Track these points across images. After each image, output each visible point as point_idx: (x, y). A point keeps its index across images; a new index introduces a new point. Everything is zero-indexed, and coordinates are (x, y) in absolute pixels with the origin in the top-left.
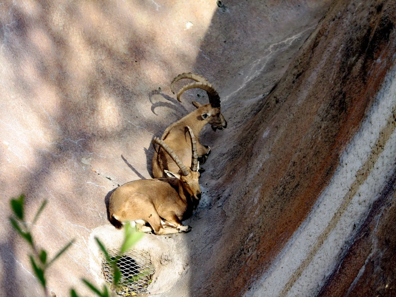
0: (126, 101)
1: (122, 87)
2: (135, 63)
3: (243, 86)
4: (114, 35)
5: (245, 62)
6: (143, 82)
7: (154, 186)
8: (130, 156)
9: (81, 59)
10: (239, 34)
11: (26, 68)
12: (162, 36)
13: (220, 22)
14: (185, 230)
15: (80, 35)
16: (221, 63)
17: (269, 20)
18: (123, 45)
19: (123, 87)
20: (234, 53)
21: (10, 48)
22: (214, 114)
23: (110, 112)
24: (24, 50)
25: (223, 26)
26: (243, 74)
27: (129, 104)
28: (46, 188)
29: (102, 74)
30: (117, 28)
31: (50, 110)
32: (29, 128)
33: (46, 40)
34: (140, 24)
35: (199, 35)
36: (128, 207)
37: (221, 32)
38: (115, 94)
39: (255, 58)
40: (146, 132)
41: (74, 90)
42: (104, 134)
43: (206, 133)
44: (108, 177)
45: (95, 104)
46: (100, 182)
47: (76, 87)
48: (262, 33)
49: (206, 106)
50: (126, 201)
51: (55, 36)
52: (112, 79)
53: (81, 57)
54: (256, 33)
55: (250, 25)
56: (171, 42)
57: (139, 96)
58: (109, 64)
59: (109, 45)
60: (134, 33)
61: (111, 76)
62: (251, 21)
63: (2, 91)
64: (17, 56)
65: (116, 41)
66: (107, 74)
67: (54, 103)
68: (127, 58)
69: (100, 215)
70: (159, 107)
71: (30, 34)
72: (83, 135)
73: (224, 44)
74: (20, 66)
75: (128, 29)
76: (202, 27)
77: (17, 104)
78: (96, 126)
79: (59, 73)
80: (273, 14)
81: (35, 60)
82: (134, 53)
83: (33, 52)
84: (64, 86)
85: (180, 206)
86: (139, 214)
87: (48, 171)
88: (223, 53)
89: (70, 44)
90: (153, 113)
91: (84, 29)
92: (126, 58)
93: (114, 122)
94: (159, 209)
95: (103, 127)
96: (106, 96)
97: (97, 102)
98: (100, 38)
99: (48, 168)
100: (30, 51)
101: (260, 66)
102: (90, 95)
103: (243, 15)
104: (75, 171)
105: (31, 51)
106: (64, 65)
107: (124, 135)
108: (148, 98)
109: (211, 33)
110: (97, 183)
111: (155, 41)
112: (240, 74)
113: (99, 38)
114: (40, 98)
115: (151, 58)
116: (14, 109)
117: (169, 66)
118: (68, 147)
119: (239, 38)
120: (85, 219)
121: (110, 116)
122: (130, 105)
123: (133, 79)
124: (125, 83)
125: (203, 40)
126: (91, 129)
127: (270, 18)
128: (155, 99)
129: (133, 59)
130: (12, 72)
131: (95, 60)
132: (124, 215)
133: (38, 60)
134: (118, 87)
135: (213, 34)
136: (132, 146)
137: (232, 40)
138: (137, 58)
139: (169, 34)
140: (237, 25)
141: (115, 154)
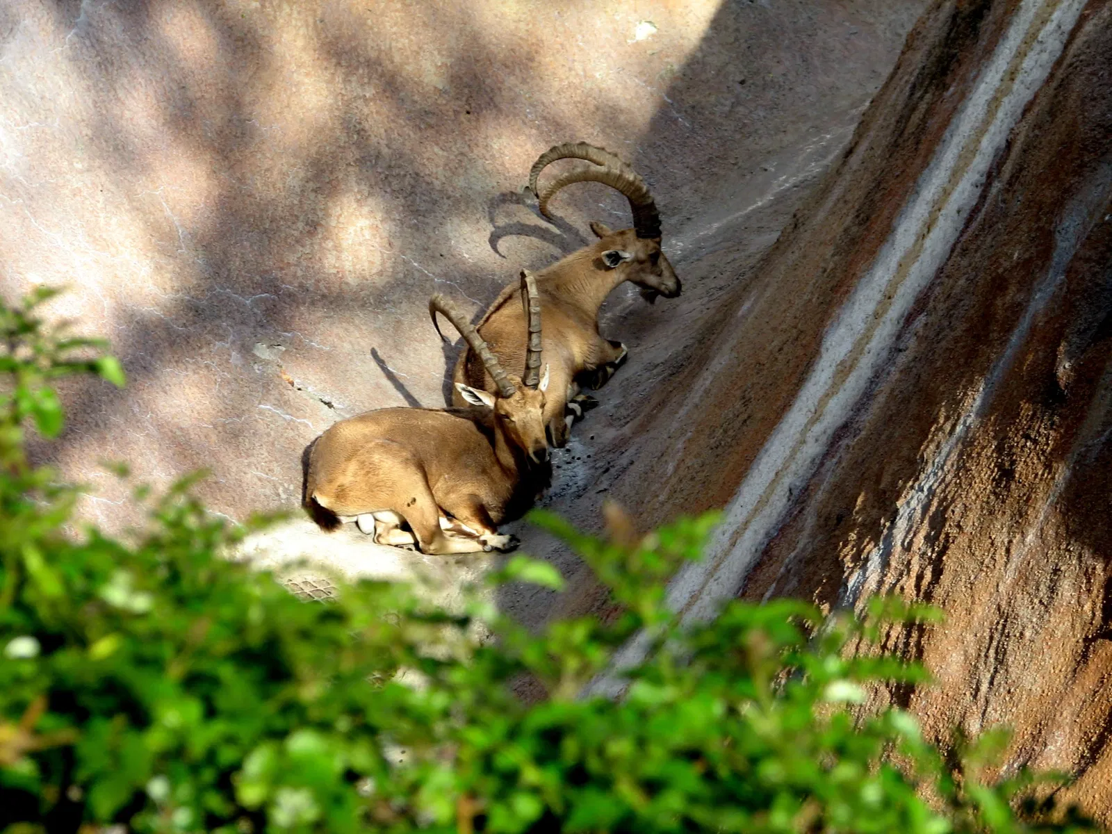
0: (416, 212)
1: (414, 176)
2: (463, 117)
3: (765, 201)
4: (412, 37)
5: (790, 138)
6: (480, 168)
7: (433, 426)
8: (401, 352)
9: (303, 89)
10: (787, 63)
11: (134, 98)
12: (558, 52)
13: (737, 30)
14: (499, 546)
15: (307, 26)
16: (720, 138)
17: (880, 33)
18: (436, 66)
19: (417, 174)
20: (762, 114)
21: (94, 41)
22: (642, 256)
23: (363, 236)
24: (135, 51)
25: (742, 41)
26: (773, 170)
27: (427, 220)
28: (136, 405)
29: (358, 134)
30: (425, 19)
31: (186, 210)
32: (113, 250)
33: (203, 31)
34: (496, 16)
35: (669, 60)
36: (355, 475)
37: (734, 55)
38: (388, 190)
39: (818, 130)
40: (460, 297)
41: (266, 166)
42: (335, 289)
43: (631, 313)
44: (327, 399)
45: (321, 210)
46: (298, 410)
47: (272, 159)
48: (851, 65)
49: (622, 233)
50: (349, 459)
51: (231, 23)
52: (385, 151)
53: (304, 84)
54: (837, 66)
55: (821, 44)
56: (584, 70)
57: (460, 202)
58: (384, 110)
59: (392, 62)
60: (475, 37)
61: (385, 142)
62: (825, 32)
63: (50, 148)
64: (112, 64)
65: (418, 53)
66: (373, 137)
67: (200, 195)
68: (441, 101)
69: (281, 490)
70: (514, 237)
71: (161, 11)
72: (273, 286)
73: (738, 88)
74: (115, 90)
75: (456, 26)
76: (681, 37)
77: (90, 186)
78: (316, 267)
79: (230, 121)
80: (893, 17)
81: (162, 78)
82: (466, 91)
83: (161, 57)
84: (237, 154)
85: (495, 483)
86: (383, 496)
87: (150, 364)
88: (730, 111)
89: (277, 48)
90: (492, 251)
91: (324, 14)
92: (439, 102)
93: (371, 263)
94: (440, 486)
95: (334, 271)
96: (359, 192)
97: (330, 204)
98: (369, 42)
99: (152, 356)
100: (152, 55)
101: (825, 151)
102: (311, 185)
103: (805, 15)
104: (229, 372)
105: (156, 55)
106: (247, 99)
107: (395, 297)
108: (487, 209)
109: (704, 57)
110: (289, 411)
111: (535, 64)
112: (766, 170)
113: (366, 40)
114: (158, 178)
115: (515, 108)
116: (78, 198)
117: (567, 134)
118: (219, 310)
119: (784, 75)
120: (237, 498)
121: (360, 244)
122: (428, 224)
123: (452, 157)
124: (424, 165)
125: (680, 74)
126: (300, 273)
127: (883, 27)
128: (508, 215)
129: (459, 106)
130: (90, 103)
131: (343, 95)
132: (341, 494)
133: (173, 80)
134: (402, 173)
135: (709, 59)
136: (411, 329)
137: (764, 78)
138: (473, 105)
139: (581, 50)
140: (783, 41)
141: (358, 343)
